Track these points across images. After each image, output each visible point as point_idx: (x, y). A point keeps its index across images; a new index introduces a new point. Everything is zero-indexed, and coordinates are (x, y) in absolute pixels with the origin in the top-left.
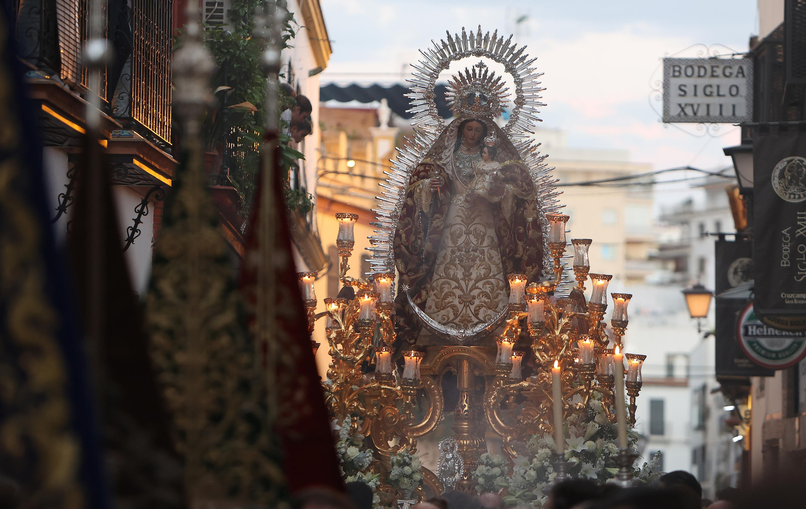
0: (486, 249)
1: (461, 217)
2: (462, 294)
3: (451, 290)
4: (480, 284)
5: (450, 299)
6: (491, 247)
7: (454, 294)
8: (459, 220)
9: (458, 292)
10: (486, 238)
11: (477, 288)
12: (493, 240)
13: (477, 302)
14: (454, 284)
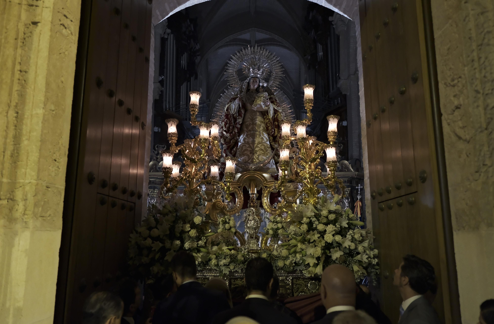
0: (261, 131)
1: (250, 118)
2: (251, 150)
3: (246, 148)
4: (259, 146)
5: (246, 152)
6: (264, 130)
7: (248, 150)
8: (249, 120)
9: (249, 149)
10: (261, 126)
11: (258, 147)
12: (264, 128)
13: (258, 153)
14: (247, 146)
